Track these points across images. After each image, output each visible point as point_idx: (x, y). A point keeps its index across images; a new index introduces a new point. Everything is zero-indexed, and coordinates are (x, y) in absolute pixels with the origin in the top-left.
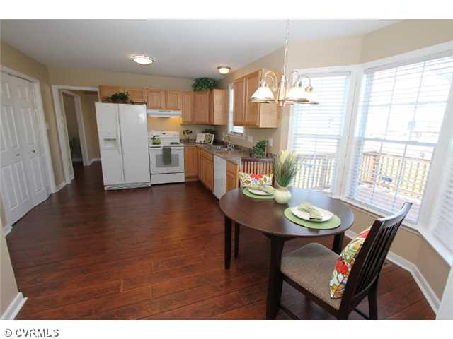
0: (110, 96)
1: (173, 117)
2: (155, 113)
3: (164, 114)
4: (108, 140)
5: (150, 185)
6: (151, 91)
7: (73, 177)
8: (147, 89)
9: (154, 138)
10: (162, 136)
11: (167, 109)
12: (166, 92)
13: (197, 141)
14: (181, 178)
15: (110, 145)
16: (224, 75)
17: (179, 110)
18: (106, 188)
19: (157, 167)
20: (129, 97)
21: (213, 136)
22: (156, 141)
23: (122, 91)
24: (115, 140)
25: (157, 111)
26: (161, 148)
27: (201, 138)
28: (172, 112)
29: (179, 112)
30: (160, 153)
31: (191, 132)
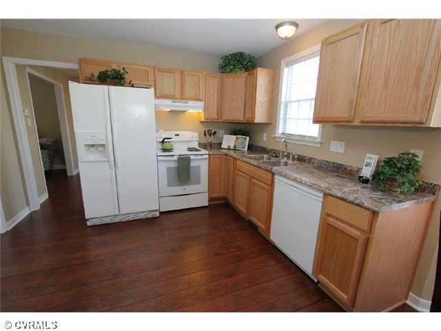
0: (96, 75)
1: (191, 111)
2: (167, 105)
3: (179, 106)
4: (93, 146)
5: (157, 214)
6: (160, 70)
7: (46, 196)
8: (155, 67)
9: (163, 142)
10: (175, 139)
11: (183, 99)
12: (182, 72)
13: (223, 147)
14: (203, 201)
15: (94, 156)
16: (286, 38)
17: (201, 100)
18: (89, 223)
19: (169, 186)
20: (127, 76)
21: (248, 138)
22: (167, 146)
23: (114, 67)
24: (103, 146)
25: (168, 102)
26: (176, 158)
27: (229, 141)
28: (190, 103)
29: (201, 104)
30: (174, 165)
31: (215, 132)
